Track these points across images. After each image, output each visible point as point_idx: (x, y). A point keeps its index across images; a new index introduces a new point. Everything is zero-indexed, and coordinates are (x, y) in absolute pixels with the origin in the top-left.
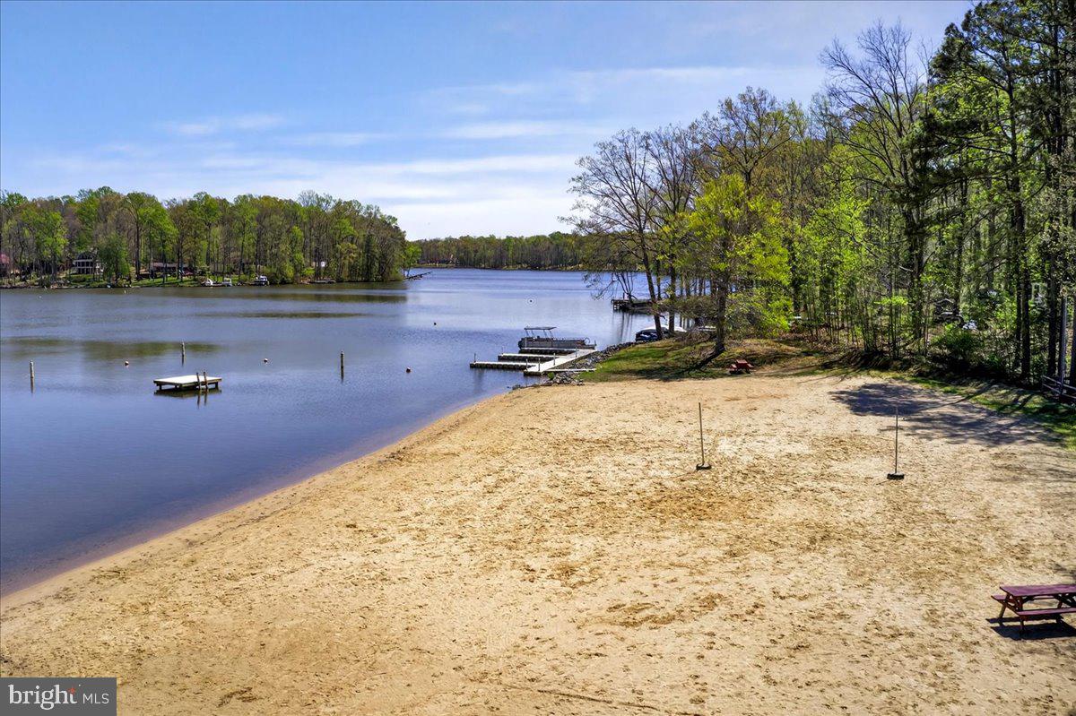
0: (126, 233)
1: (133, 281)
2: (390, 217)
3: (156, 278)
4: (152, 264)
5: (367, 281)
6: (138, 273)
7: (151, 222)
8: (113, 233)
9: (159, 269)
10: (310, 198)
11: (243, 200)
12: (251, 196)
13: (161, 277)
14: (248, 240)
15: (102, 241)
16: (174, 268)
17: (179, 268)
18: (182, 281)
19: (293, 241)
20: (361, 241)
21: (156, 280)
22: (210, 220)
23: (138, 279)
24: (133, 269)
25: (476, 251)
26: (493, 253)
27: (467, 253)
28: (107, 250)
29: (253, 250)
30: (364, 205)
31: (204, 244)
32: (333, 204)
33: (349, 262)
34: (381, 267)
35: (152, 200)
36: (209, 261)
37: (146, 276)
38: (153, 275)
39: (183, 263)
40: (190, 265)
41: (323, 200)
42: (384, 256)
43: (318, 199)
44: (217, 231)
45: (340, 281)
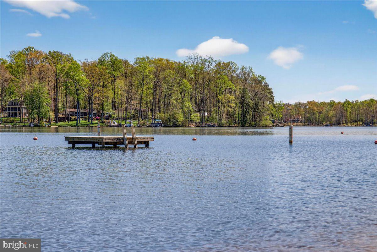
0: (47, 83)
1: (52, 123)
2: (260, 76)
3: (71, 121)
4: (68, 109)
5: (243, 126)
6: (56, 117)
7: (67, 74)
8: (37, 83)
9: (73, 114)
10: (195, 58)
11: (141, 61)
12: (148, 58)
13: (75, 120)
14: (147, 92)
15: (28, 89)
16: (86, 113)
17: (89, 113)
18: (92, 123)
19: (183, 92)
20: (238, 93)
21: (71, 123)
22: (116, 74)
23: (56, 121)
24: (52, 115)
25: (320, 113)
26: (334, 112)
27: (313, 114)
28: (32, 96)
29: (150, 98)
30: (240, 66)
31: (110, 94)
32: (214, 64)
33: (228, 110)
34: (254, 116)
35: (69, 58)
36: (114, 107)
37: (63, 119)
38: (69, 118)
39: (93, 109)
40: (99, 111)
41: (206, 61)
42: (256, 106)
43: (202, 60)
44: (121, 83)
45: (221, 126)
